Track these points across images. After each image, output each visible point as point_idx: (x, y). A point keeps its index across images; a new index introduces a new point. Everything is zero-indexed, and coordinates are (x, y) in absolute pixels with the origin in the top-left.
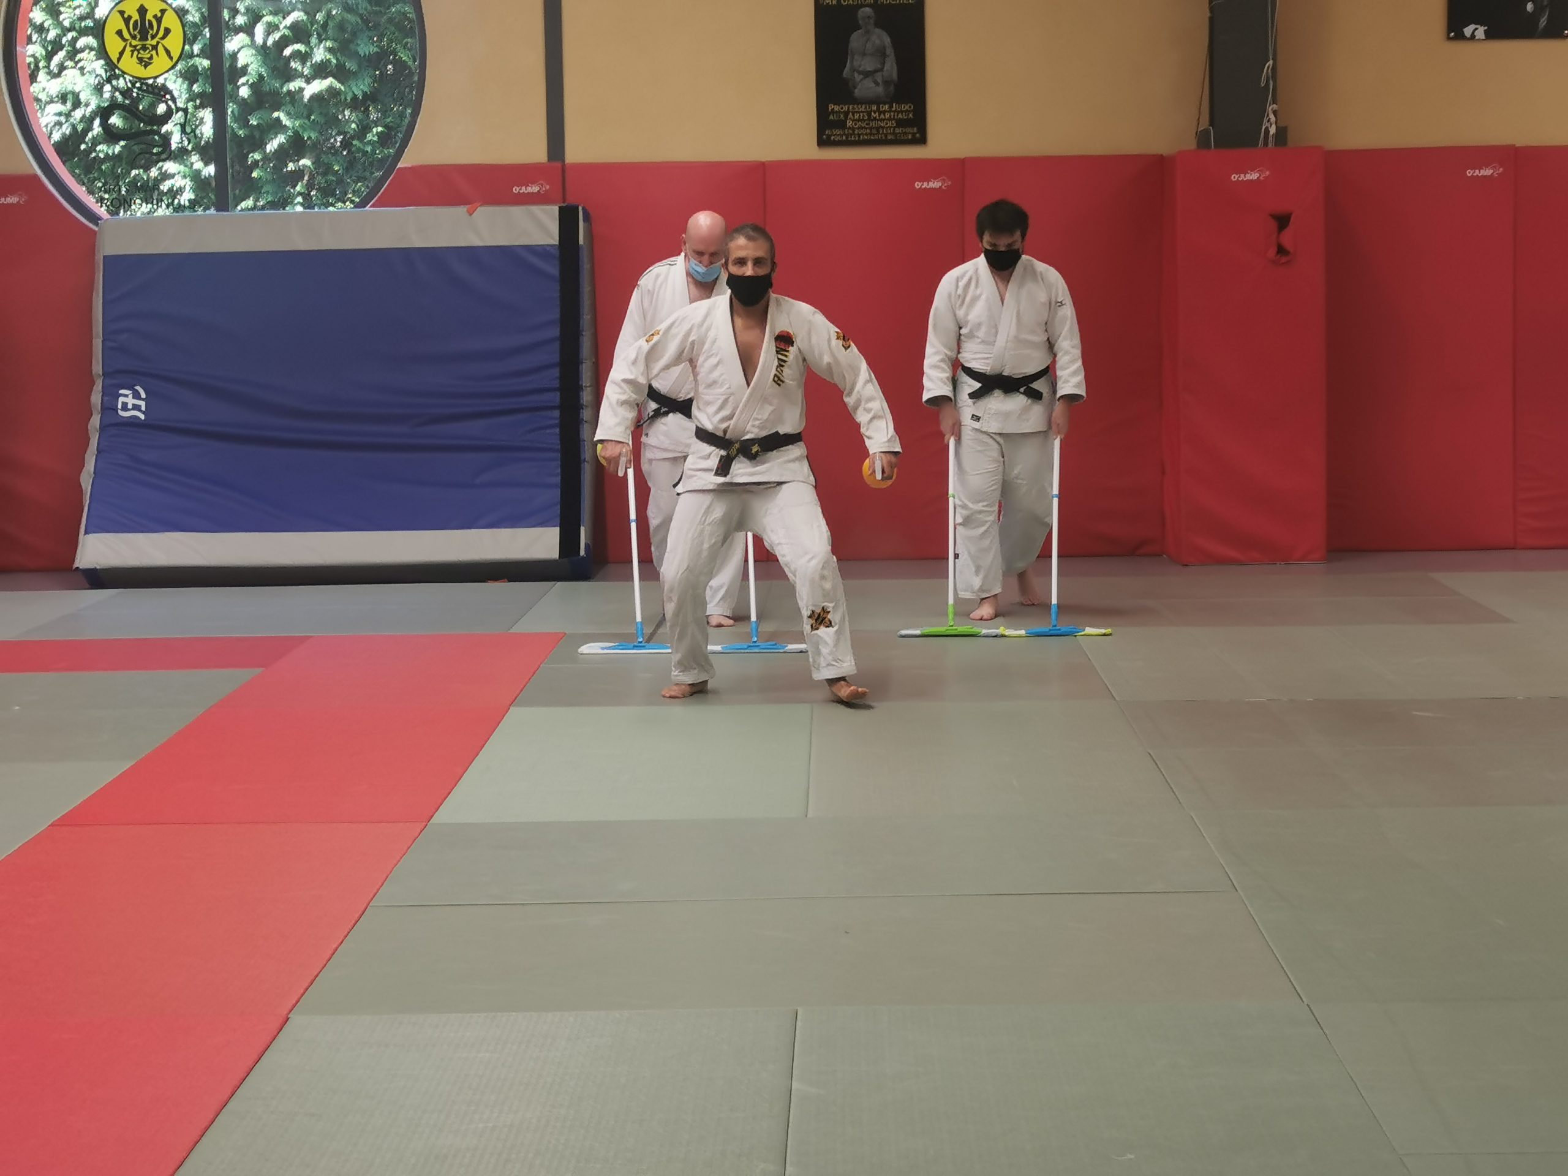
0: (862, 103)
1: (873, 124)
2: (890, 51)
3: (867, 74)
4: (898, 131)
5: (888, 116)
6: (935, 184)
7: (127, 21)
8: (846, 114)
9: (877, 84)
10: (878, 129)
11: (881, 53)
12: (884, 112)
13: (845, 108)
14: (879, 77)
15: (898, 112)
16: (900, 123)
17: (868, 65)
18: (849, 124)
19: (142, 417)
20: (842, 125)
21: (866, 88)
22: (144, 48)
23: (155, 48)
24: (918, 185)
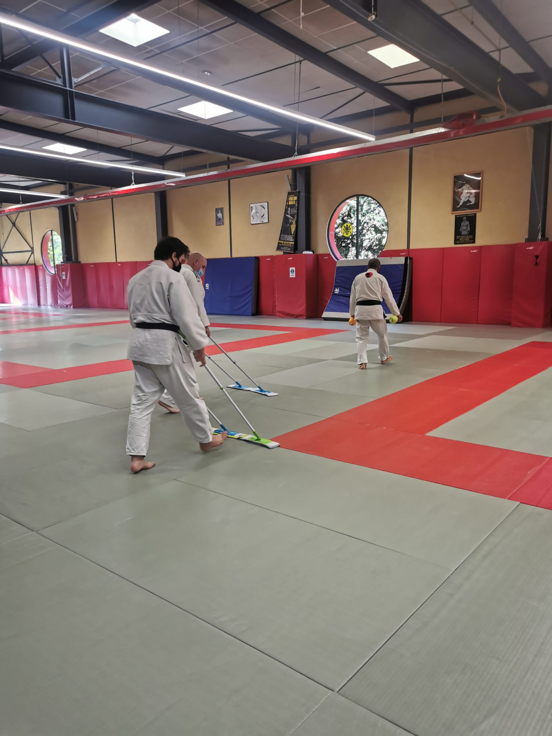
0: (463, 236)
1: (465, 240)
2: (469, 225)
3: (464, 230)
4: (470, 241)
5: (467, 238)
6: (475, 251)
7: (345, 227)
8: (460, 238)
9: (466, 232)
10: (466, 240)
11: (467, 226)
12: (467, 237)
13: (460, 237)
14: (466, 230)
15: (470, 237)
16: (470, 239)
17: (465, 228)
18: (460, 240)
19: (338, 293)
20: (459, 240)
21: (464, 233)
22: (347, 232)
23: (349, 231)
24: (472, 251)
